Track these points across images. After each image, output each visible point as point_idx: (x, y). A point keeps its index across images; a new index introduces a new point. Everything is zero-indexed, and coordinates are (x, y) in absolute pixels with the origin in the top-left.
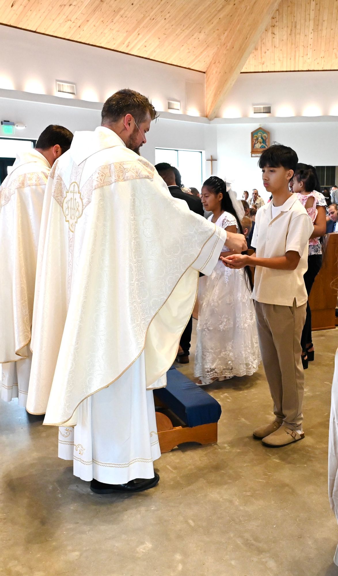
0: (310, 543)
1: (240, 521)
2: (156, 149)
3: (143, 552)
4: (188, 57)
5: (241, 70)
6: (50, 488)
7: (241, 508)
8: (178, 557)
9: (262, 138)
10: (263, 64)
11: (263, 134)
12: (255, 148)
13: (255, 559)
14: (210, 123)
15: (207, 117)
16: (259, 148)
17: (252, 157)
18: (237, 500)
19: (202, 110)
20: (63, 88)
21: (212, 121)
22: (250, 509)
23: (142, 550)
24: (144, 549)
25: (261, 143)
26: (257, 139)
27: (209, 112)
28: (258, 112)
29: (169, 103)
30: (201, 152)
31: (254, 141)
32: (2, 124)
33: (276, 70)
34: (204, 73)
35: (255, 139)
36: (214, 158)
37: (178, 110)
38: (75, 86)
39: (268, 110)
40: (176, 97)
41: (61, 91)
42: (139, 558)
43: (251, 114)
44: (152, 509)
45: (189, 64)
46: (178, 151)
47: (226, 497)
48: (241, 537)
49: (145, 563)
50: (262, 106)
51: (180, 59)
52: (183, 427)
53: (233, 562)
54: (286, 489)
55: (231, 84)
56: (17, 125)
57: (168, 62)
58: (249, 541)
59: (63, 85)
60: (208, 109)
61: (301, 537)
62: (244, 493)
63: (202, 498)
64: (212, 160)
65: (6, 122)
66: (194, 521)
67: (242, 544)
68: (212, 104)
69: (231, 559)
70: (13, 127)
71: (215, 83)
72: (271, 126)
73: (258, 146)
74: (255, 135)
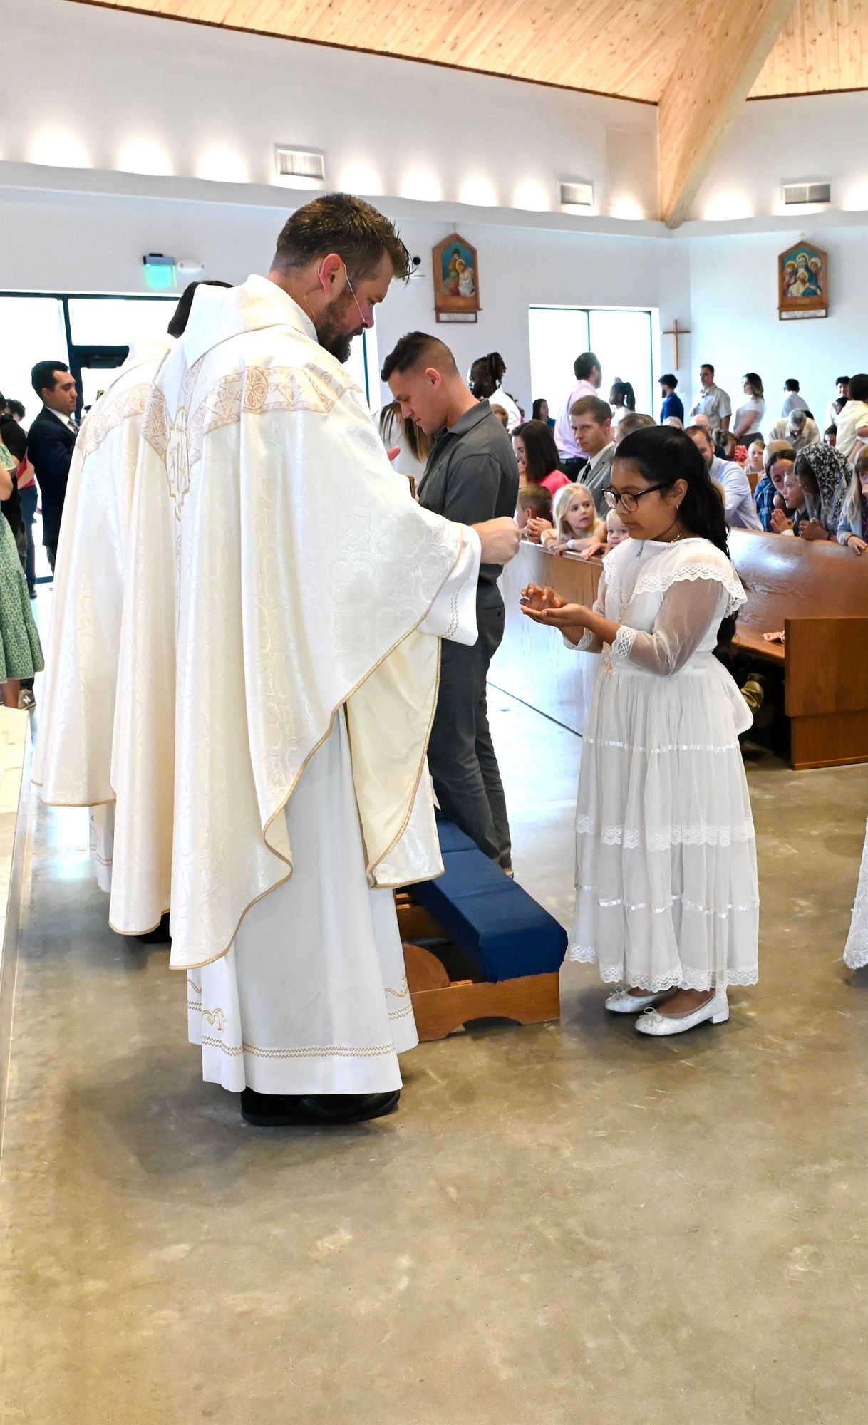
0: (715, 1243)
1: (566, 1192)
2: (531, 308)
3: (329, 1249)
4: (612, 67)
5: (748, 92)
6: (155, 1111)
7: (574, 1165)
8: (405, 1261)
9: (807, 269)
10: (809, 72)
11: (810, 259)
12: (789, 295)
13: (577, 1273)
14: (670, 237)
15: (662, 220)
16: (800, 295)
17: (781, 319)
18: (570, 1146)
19: (650, 202)
20: (292, 164)
21: (676, 231)
22: (593, 1166)
23: (327, 1245)
24: (334, 1244)
25: (803, 282)
26: (793, 272)
27: (668, 207)
28: (798, 200)
29: (563, 189)
30: (649, 313)
31: (787, 278)
32: (145, 262)
33: (842, 87)
34: (655, 104)
35: (790, 273)
36: (682, 328)
37: (588, 204)
38: (322, 157)
39: (823, 195)
40: (584, 174)
41: (287, 173)
42: (318, 1261)
43: (780, 208)
44: (371, 1160)
45: (615, 84)
46: (590, 312)
47: (546, 1139)
48: (558, 1226)
49: (328, 1271)
50: (807, 185)
51: (591, 70)
52: (474, 982)
53: (525, 1278)
54: (693, 1126)
55: (722, 131)
56: (182, 262)
57: (560, 82)
58: (573, 1236)
59: (292, 156)
60: (667, 201)
61: (697, 1231)
62: (591, 1132)
63: (489, 1141)
64: (679, 331)
65: (154, 257)
66: (459, 1189)
67: (556, 1240)
68: (675, 184)
69: (522, 1272)
70: (172, 269)
71: (681, 130)
72: (830, 236)
73: (797, 290)
74: (790, 262)
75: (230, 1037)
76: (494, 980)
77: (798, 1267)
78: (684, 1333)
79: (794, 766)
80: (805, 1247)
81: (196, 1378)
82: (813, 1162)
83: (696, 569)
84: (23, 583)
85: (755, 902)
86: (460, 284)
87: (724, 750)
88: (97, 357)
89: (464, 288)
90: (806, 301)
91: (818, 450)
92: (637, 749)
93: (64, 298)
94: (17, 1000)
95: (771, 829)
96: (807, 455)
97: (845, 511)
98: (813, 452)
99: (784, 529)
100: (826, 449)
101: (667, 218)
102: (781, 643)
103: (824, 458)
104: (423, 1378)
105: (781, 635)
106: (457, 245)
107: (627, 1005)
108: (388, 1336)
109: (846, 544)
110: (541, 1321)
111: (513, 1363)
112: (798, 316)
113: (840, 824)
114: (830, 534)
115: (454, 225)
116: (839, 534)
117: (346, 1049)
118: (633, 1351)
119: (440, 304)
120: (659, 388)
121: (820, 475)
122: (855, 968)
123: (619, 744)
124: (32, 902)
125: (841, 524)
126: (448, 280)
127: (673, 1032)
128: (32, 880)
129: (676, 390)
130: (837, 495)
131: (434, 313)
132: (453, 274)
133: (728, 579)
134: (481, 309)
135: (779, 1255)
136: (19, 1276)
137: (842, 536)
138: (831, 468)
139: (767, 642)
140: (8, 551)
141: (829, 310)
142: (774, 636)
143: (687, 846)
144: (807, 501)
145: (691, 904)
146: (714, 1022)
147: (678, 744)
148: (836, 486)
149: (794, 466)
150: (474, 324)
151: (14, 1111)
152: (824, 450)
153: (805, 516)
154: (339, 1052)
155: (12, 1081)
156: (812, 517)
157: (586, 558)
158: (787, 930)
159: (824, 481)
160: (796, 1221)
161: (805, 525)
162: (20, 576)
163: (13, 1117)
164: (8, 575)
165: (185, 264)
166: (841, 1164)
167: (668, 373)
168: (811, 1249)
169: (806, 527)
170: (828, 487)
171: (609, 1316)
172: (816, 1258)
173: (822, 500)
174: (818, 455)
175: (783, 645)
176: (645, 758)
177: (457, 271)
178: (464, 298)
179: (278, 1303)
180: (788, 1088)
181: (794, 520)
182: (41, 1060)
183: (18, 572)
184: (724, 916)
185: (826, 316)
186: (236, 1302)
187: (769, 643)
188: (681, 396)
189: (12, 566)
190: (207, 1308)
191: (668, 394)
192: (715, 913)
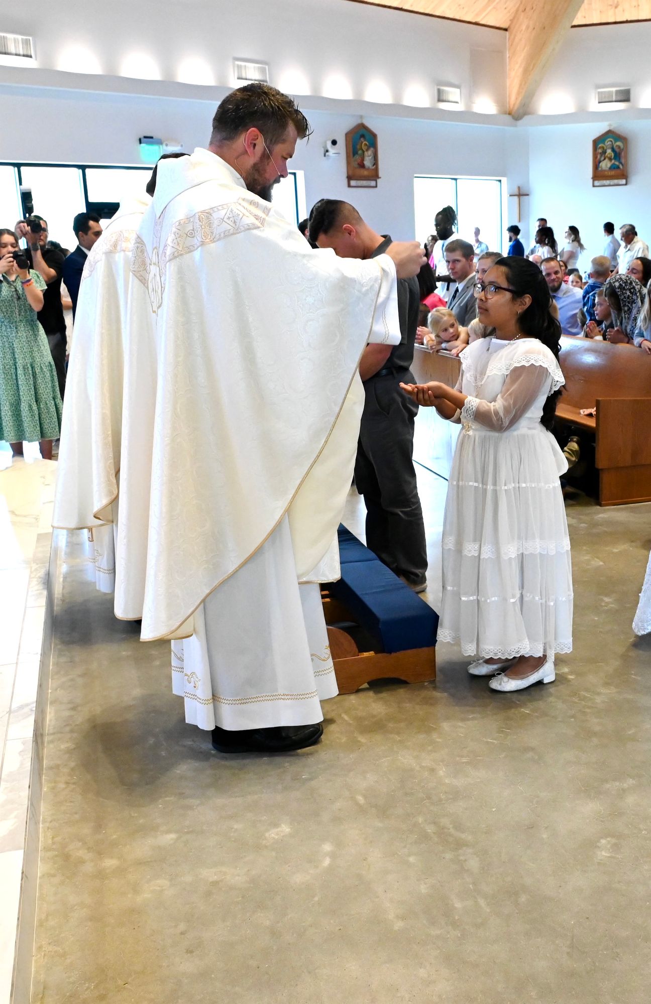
0: (545, 836)
1: (440, 800)
2: (416, 177)
3: (274, 838)
4: (475, 3)
5: (572, 21)
6: (151, 742)
7: (446, 781)
8: (327, 847)
9: (613, 150)
10: (616, 7)
11: (615, 143)
12: (600, 169)
13: (448, 856)
14: (516, 126)
15: (510, 114)
16: (607, 169)
17: (594, 186)
18: (444, 768)
19: (501, 100)
20: (246, 73)
21: (520, 122)
22: (460, 782)
23: (273, 835)
24: (277, 834)
25: (610, 159)
26: (603, 152)
27: (514, 105)
28: (607, 100)
29: (439, 91)
30: (500, 181)
31: (599, 157)
32: (140, 142)
33: (640, 18)
34: (506, 30)
35: (601, 153)
36: (523, 191)
37: (457, 102)
38: (267, 67)
39: (625, 96)
40: (453, 79)
41: (242, 79)
42: (266, 847)
43: (594, 106)
44: (303, 777)
45: (477, 15)
46: (458, 180)
47: (427, 762)
48: (435, 823)
49: (274, 854)
50: (614, 89)
51: (460, 5)
52: (375, 653)
53: (412, 859)
54: (530, 755)
55: (554, 49)
56: (166, 142)
57: (437, 14)
58: (446, 830)
59: (245, 66)
60: (514, 99)
61: (532, 827)
62: (458, 759)
63: (386, 764)
64: (521, 194)
65: (147, 139)
66: (365, 797)
67: (434, 833)
68: (519, 88)
69: (409, 855)
70: (159, 148)
71: (524, 49)
72: (630, 126)
73: (605, 165)
74: (600, 145)
75: (203, 691)
76: (390, 652)
77: (604, 853)
78: (523, 899)
79: (601, 504)
80: (608, 839)
81: (182, 927)
82: (614, 780)
83: (530, 358)
84: (53, 371)
85: (571, 595)
86: (365, 160)
87: (551, 487)
88: (106, 211)
89: (368, 162)
90: (613, 173)
91: (621, 279)
92: (490, 487)
93: (83, 168)
94: (54, 664)
95: (585, 548)
96: (614, 282)
97: (640, 323)
98: (617, 281)
99: (596, 336)
100: (627, 278)
101: (513, 113)
102: (593, 416)
103: (625, 285)
104: (341, 928)
105: (593, 411)
106: (363, 131)
107: (483, 670)
108: (316, 899)
109: (640, 346)
110: (423, 889)
111: (403, 918)
112: (606, 184)
113: (634, 544)
114: (629, 339)
115: (361, 117)
116: (636, 339)
117: (287, 695)
118: (488, 910)
119: (350, 173)
120: (507, 235)
121: (622, 297)
122: (640, 635)
123: (476, 484)
124: (63, 596)
125: (636, 332)
126: (357, 157)
127: (516, 689)
128: (63, 580)
129: (519, 237)
130: (634, 311)
131: (346, 181)
132: (360, 152)
133: (552, 366)
134: (380, 178)
135: (591, 844)
136: (56, 856)
137: (637, 340)
138: (630, 292)
139: (583, 416)
140: (42, 348)
141: (628, 180)
142: (587, 411)
143: (526, 555)
144: (613, 315)
145: (530, 596)
146: (545, 682)
147: (519, 483)
148: (634, 305)
149: (604, 291)
150: (375, 189)
151: (52, 742)
152: (626, 279)
153: (611, 326)
154: (282, 697)
155: (50, 721)
156: (616, 326)
157: (455, 355)
158: (596, 619)
159: (625, 301)
160: (602, 821)
161: (610, 333)
162: (51, 366)
163: (51, 746)
164: (42, 365)
165: (168, 144)
166: (634, 782)
167: (514, 224)
168: (614, 841)
169: (612, 333)
170: (628, 306)
171: (471, 886)
172: (616, 847)
173: (623, 315)
174: (621, 283)
175: (595, 418)
176: (495, 493)
177: (363, 150)
178: (368, 169)
179: (239, 876)
180: (597, 728)
181: (602, 329)
182: (71, 706)
183: (50, 363)
184: (552, 604)
185: (626, 184)
186: (209, 874)
187: (585, 417)
188: (522, 241)
189: (45, 359)
190: (188, 879)
191: (513, 239)
192: (546, 602)
